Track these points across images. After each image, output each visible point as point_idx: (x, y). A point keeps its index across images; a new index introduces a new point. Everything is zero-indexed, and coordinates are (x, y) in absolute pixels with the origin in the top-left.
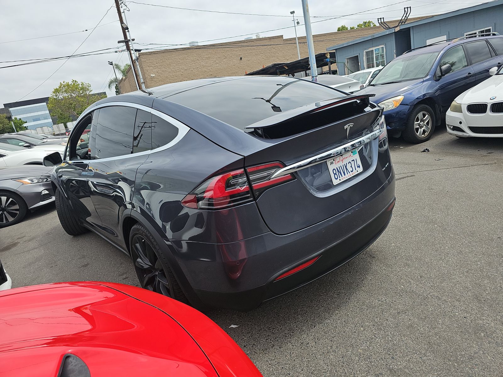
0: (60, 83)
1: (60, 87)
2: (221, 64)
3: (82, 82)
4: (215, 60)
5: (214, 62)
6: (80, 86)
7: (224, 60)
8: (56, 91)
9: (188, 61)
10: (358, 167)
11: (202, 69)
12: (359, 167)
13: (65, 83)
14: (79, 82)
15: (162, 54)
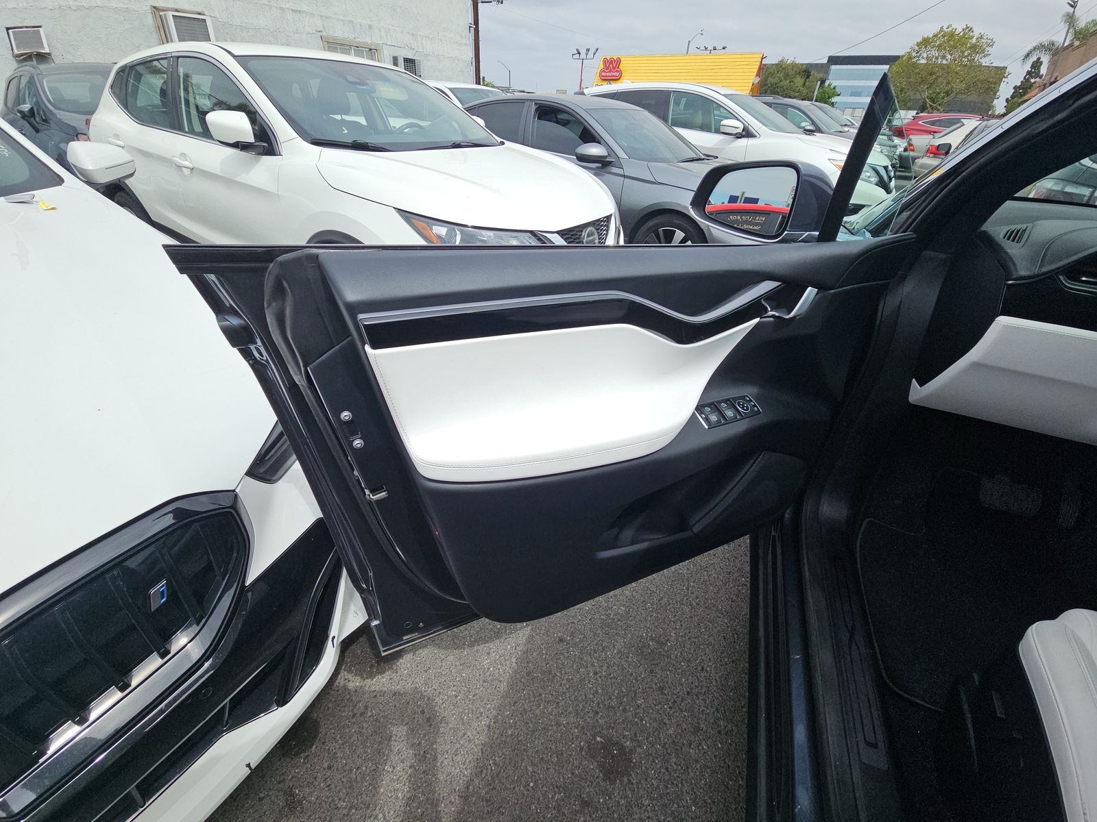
3: (982, 34)
8: (924, 42)
14: (976, 34)
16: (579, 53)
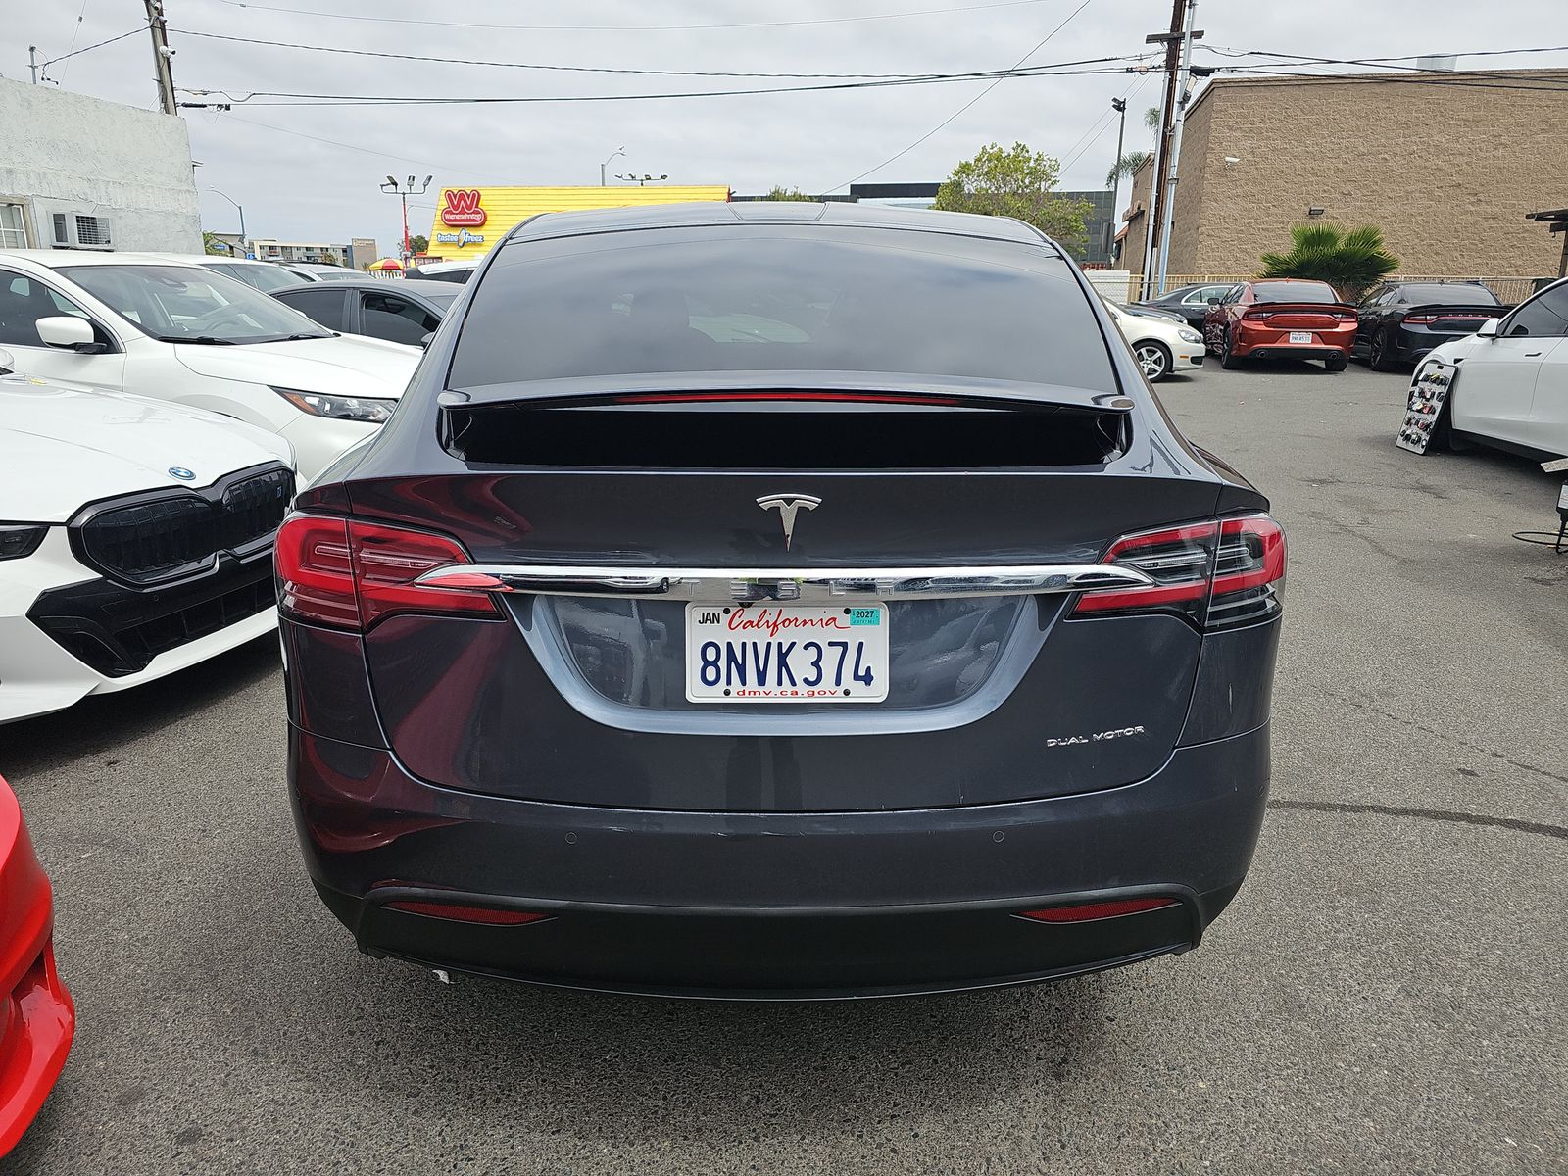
0: (984, 148)
1: (978, 160)
2: (1517, 149)
3: (1040, 153)
4: (1496, 131)
5: (1488, 141)
6: (1032, 164)
7: (1540, 138)
8: (965, 169)
9: (1383, 123)
10: (856, 677)
11: (1427, 160)
12: (868, 679)
13: (995, 149)
14: (1033, 153)
15: (1296, 92)
16: (395, 184)
